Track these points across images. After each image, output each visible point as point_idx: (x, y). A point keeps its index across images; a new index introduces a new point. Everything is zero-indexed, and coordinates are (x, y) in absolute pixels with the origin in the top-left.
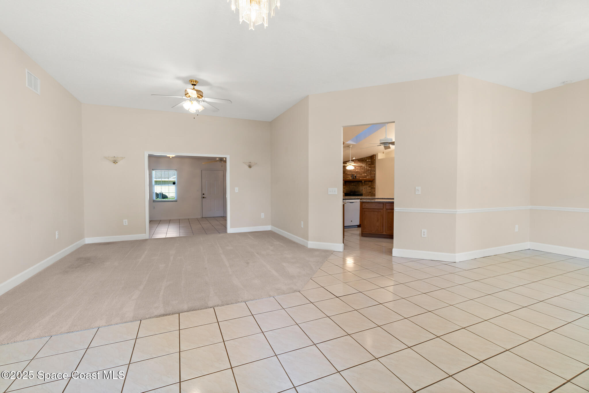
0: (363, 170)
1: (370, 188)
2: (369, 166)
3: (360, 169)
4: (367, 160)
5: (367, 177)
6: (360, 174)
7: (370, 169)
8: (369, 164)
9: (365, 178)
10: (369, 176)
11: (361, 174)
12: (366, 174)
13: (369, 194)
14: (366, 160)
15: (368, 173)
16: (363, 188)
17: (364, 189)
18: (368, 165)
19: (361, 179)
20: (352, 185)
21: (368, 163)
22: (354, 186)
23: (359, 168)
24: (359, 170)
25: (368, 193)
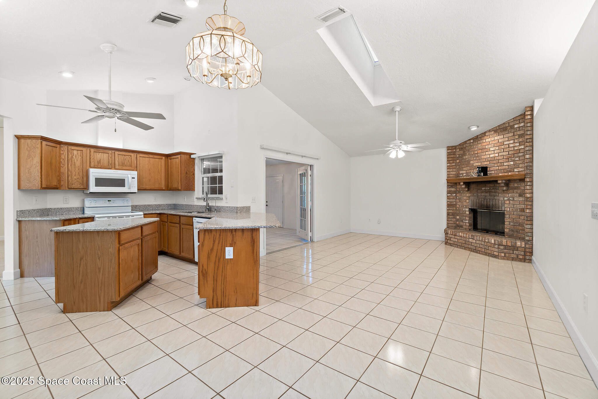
0: (504, 154)
1: (521, 199)
2: (521, 140)
3: (498, 151)
4: (516, 126)
5: (516, 170)
6: (499, 164)
7: (522, 147)
8: (520, 136)
9: (510, 174)
10: (520, 166)
11: (502, 164)
12: (512, 163)
13: (521, 213)
14: (512, 127)
15: (517, 159)
16: (506, 199)
17: (509, 200)
18: (517, 137)
19: (500, 174)
20: (482, 192)
21: (519, 133)
22: (486, 192)
23: (497, 148)
24: (497, 155)
25: (516, 210)
